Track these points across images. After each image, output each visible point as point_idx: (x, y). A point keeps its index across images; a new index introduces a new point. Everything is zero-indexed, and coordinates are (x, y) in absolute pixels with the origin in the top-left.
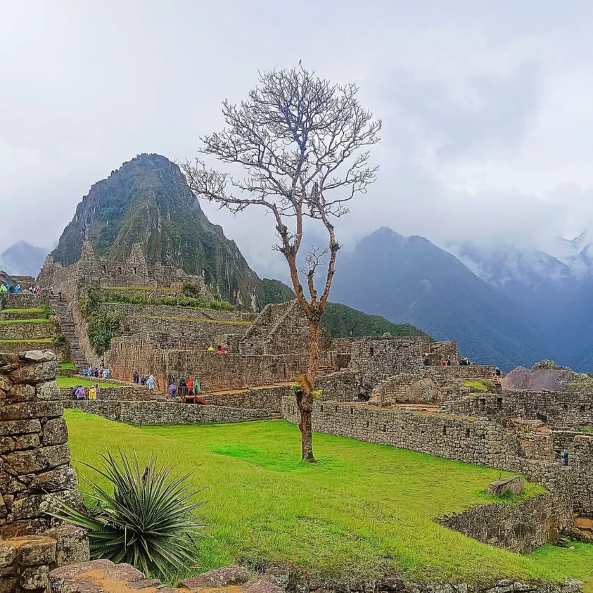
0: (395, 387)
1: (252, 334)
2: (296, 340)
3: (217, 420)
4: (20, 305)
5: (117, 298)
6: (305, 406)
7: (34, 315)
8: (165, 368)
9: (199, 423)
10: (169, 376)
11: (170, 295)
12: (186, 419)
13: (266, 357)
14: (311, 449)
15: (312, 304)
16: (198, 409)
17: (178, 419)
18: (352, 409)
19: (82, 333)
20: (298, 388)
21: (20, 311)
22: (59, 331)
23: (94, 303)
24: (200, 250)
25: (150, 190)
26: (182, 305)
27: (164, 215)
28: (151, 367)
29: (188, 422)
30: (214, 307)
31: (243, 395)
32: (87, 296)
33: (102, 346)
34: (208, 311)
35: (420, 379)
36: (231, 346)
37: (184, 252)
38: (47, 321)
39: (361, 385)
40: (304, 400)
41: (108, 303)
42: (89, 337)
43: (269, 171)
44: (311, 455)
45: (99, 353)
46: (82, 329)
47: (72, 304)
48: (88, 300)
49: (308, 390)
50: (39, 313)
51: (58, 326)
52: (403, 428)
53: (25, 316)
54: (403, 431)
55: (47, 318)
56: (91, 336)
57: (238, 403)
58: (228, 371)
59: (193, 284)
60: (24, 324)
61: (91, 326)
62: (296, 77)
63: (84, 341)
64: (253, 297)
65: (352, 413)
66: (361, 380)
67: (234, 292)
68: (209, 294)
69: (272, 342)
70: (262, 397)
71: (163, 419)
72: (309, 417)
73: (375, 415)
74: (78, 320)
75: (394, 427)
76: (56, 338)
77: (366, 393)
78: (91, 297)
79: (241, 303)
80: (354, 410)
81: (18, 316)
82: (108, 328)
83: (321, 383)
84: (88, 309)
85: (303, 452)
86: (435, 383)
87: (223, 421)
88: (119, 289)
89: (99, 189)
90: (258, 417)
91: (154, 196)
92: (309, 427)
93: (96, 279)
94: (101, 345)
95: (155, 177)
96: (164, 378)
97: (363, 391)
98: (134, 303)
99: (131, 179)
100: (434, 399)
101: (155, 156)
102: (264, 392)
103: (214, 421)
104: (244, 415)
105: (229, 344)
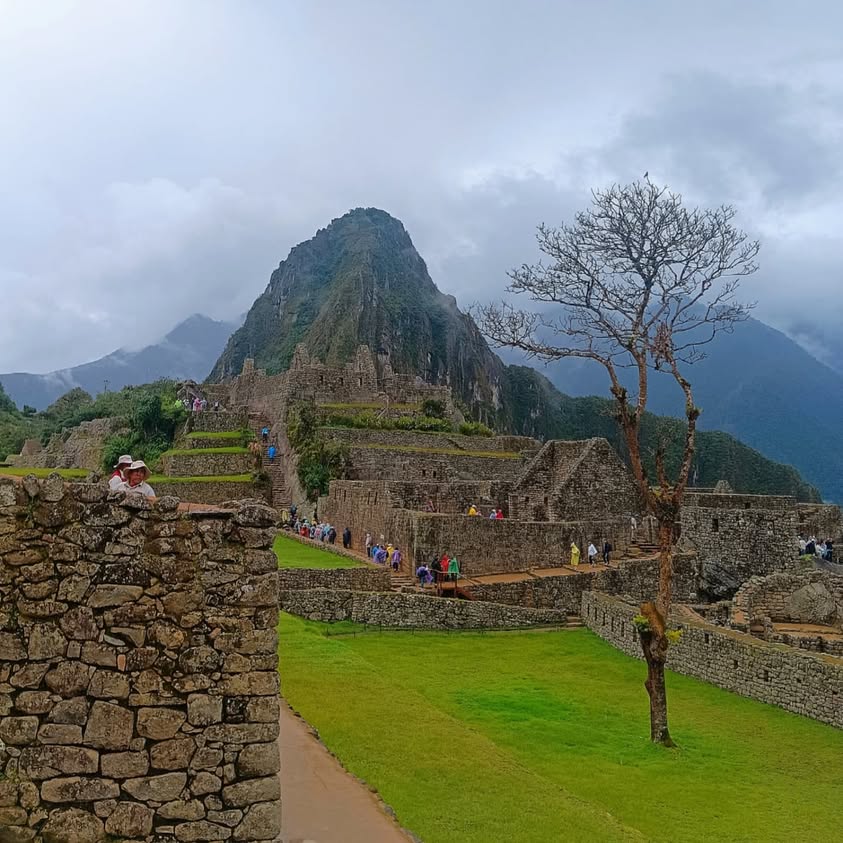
0: (768, 596)
1: (527, 481)
2: (595, 498)
3: (487, 624)
4: (211, 427)
5: (337, 421)
6: (656, 655)
7: (230, 442)
8: (412, 539)
9: (462, 627)
10: (418, 551)
11: (405, 415)
12: (443, 622)
13: (554, 526)
14: (665, 725)
15: (661, 496)
16: (462, 607)
17: (431, 622)
18: (707, 635)
19: (289, 469)
20: (644, 626)
21: (210, 435)
22: (259, 465)
23: (307, 427)
24: (426, 329)
25: (365, 254)
26: (421, 428)
27: (381, 283)
28: (391, 533)
29: (445, 625)
30: (465, 431)
31: (523, 585)
32: (297, 417)
33: (316, 490)
34: (457, 437)
35: (805, 584)
36: (496, 498)
37: (406, 330)
38: (245, 450)
39: (700, 575)
40: (654, 645)
41: (325, 427)
42: (300, 475)
43: (600, 314)
44: (665, 734)
45: (312, 498)
46: (290, 463)
47: (278, 427)
48: (299, 423)
49: (659, 629)
50: (235, 439)
51: (258, 457)
52: (799, 681)
53: (217, 444)
54: (799, 685)
55: (245, 446)
56: (302, 474)
57: (516, 597)
58: (501, 546)
59: (436, 398)
60: (215, 454)
61: (302, 460)
62: (639, 194)
63: (292, 480)
64: (495, 391)
65: (707, 642)
66: (700, 567)
67: (470, 384)
68: (458, 412)
69: (561, 501)
70: (552, 590)
71: (409, 621)
72: (661, 671)
73: (749, 652)
74: (284, 449)
75: (782, 676)
76: (256, 476)
77: (709, 588)
78: (304, 420)
79: (479, 399)
80: (710, 637)
81: (208, 443)
82: (324, 463)
83: (640, 570)
84: (299, 436)
85: (653, 729)
86: (832, 592)
87: (496, 627)
88: (340, 407)
89: (299, 252)
90: (548, 622)
91: (369, 260)
92: (661, 689)
93: (311, 393)
94: (315, 488)
95: (372, 236)
96: (411, 553)
97: (704, 585)
98: (359, 426)
99: (340, 241)
100: (831, 617)
101: (372, 212)
102: (554, 582)
103: (482, 627)
104: (526, 619)
105: (493, 495)
